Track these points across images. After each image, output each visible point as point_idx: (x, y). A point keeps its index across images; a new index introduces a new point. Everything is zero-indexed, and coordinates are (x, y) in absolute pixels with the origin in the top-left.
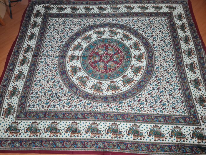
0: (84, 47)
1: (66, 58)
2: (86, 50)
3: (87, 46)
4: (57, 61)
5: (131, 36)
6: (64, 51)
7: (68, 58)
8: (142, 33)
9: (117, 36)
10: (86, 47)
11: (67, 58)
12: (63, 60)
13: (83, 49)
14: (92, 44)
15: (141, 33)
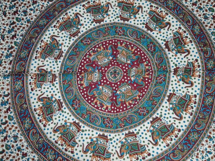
0: (65, 49)
1: (27, 79)
2: (70, 55)
3: (71, 46)
4: (9, 87)
5: (167, 17)
6: (21, 59)
7: (32, 78)
8: (193, 9)
9: (136, 18)
10: (70, 48)
11: (29, 78)
12: (20, 83)
13: (64, 54)
14: (82, 41)
15: (190, 8)
